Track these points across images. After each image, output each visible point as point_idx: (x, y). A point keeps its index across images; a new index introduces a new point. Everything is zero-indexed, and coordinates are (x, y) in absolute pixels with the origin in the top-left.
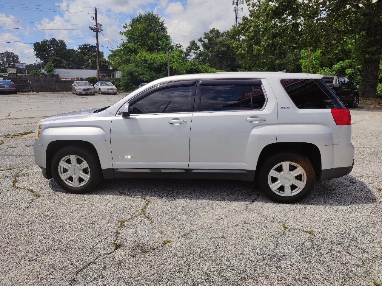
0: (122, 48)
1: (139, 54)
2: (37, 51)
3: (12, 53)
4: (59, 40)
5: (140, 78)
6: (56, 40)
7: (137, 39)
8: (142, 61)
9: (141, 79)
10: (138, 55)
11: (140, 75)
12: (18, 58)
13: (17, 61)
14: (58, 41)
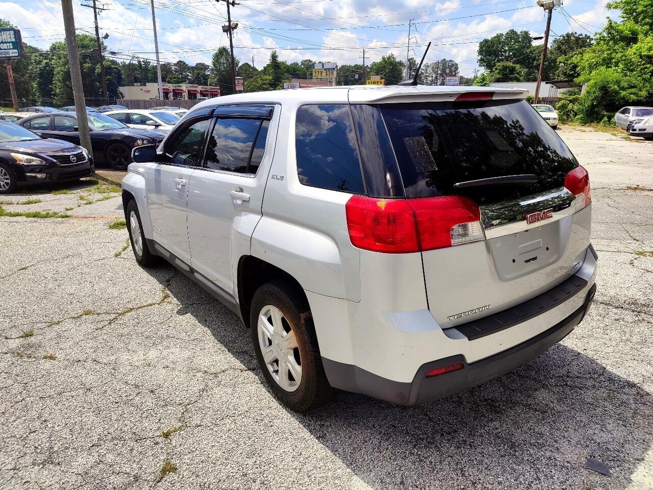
0: (605, 34)
1: (639, 44)
2: (482, 55)
3: (451, 61)
4: (521, 32)
5: (622, 94)
6: (516, 33)
7: (643, 12)
8: (641, 57)
9: (623, 98)
10: (635, 46)
11: (623, 89)
12: (457, 68)
13: (455, 74)
14: (519, 33)
